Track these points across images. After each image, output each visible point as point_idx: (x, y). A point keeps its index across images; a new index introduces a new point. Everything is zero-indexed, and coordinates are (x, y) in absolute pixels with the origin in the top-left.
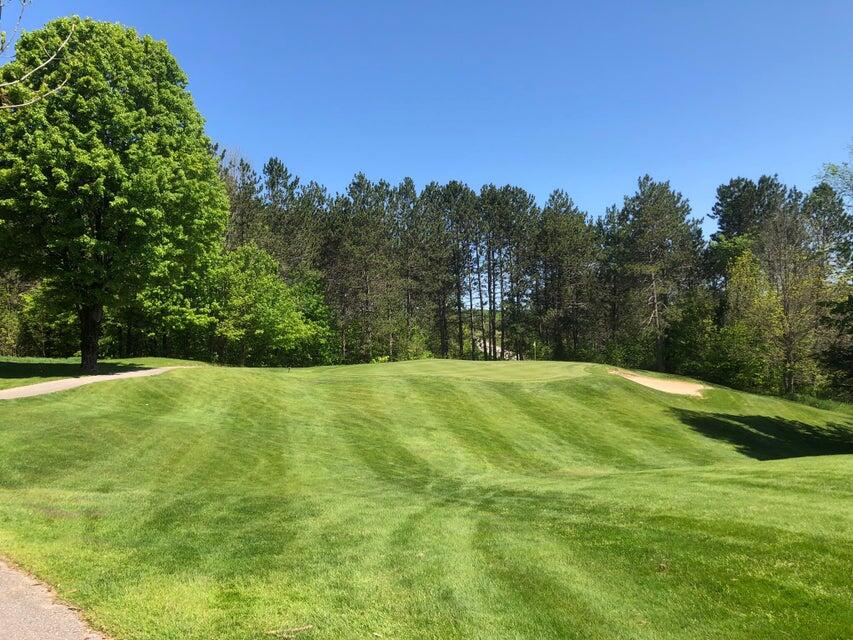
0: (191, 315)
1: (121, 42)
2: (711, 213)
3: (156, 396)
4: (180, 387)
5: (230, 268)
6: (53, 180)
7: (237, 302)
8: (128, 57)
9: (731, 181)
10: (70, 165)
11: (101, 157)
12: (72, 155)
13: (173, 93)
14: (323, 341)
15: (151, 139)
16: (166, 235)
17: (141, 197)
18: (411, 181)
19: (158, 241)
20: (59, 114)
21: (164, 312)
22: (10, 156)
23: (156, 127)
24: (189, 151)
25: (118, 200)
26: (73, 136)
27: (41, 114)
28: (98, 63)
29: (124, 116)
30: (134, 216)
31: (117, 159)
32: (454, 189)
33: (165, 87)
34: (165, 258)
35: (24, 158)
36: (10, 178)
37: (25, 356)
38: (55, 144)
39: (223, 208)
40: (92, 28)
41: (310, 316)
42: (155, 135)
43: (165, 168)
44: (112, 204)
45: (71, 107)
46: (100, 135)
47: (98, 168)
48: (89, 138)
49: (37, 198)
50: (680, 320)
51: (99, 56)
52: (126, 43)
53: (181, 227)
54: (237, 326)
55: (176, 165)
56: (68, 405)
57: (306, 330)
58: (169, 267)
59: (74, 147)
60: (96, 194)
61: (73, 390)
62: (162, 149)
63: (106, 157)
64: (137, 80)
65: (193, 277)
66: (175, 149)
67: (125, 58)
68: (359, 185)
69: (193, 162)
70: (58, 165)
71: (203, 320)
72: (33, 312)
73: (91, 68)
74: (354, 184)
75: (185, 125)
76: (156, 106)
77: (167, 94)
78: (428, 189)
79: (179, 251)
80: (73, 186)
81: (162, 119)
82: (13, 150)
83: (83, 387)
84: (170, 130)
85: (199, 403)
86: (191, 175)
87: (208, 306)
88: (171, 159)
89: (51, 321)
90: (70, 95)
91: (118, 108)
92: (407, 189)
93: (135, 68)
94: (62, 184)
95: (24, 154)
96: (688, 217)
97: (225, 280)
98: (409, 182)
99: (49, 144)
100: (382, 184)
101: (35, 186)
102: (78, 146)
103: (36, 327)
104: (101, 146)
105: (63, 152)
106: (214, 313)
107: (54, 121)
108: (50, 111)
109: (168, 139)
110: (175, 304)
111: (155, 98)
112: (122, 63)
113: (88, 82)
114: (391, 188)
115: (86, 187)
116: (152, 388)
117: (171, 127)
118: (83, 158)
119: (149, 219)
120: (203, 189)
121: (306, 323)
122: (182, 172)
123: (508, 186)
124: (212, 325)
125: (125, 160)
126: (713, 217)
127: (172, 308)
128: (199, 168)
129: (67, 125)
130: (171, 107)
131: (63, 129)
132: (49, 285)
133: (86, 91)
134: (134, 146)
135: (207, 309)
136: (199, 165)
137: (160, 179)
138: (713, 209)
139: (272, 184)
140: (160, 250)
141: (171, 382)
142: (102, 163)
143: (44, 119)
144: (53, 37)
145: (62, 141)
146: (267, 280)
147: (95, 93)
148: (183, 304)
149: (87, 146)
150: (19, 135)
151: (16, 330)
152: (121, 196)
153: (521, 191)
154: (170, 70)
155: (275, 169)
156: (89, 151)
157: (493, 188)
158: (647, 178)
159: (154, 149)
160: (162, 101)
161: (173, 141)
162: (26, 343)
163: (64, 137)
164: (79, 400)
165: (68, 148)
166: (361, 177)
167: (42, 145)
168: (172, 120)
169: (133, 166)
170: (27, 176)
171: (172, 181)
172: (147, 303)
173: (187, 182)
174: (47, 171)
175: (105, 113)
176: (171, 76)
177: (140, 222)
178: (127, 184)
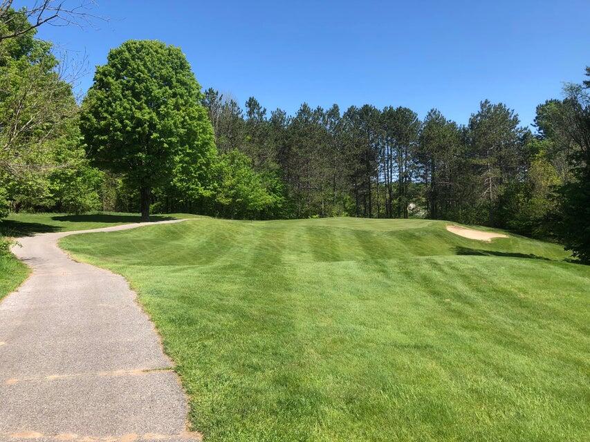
0: (201, 191)
1: (156, 52)
2: (534, 123)
3: (173, 233)
4: (187, 229)
5: (222, 163)
6: (125, 126)
7: (228, 183)
8: (159, 59)
9: (547, 102)
10: (132, 118)
11: (146, 114)
12: (133, 113)
13: (184, 76)
14: (280, 206)
15: (171, 101)
16: (180, 150)
17: (167, 132)
18: (337, 107)
19: (176, 153)
20: (127, 92)
21: (188, 189)
22: (105, 115)
23: (174, 95)
24: (191, 106)
25: (155, 135)
26: (133, 104)
27: (119, 93)
28: (145, 65)
29: (157, 92)
30: (163, 142)
31: (154, 115)
32: (367, 110)
33: (180, 73)
34: (180, 162)
35: (112, 116)
36: (105, 125)
37: (119, 212)
38: (125, 108)
39: (210, 134)
40: (143, 45)
41: (273, 190)
42: (174, 99)
43: (179, 116)
44: (152, 137)
45: (132, 88)
46: (146, 102)
47: (145, 119)
48: (141, 104)
49: (118, 135)
50: (503, 194)
51: (145, 61)
52: (159, 51)
53: (187, 146)
54: (227, 197)
55: (183, 114)
56: (130, 235)
57: (270, 199)
58: (182, 167)
59: (134, 109)
60: (144, 132)
61: (135, 229)
62: (177, 107)
63: (149, 113)
64: (164, 72)
65: (203, 169)
66: (184, 105)
67: (158, 59)
68: (304, 110)
69: (193, 111)
70: (127, 119)
71: (207, 194)
72: (122, 188)
73: (142, 68)
74: (301, 110)
75: (189, 92)
76: (175, 83)
77: (180, 76)
78: (349, 110)
79: (187, 159)
80: (134, 128)
81: (178, 91)
82: (106, 111)
83: (140, 228)
84: (182, 96)
85: (194, 236)
86: (192, 118)
87: (211, 185)
88: (181, 111)
89: (131, 193)
90: (132, 82)
91: (154, 88)
92: (334, 111)
93: (163, 65)
94: (128, 128)
95: (111, 114)
96: (518, 126)
97: (220, 171)
98: (336, 108)
99: (122, 109)
100: (318, 109)
101: (116, 129)
102: (136, 109)
103: (124, 197)
104: (147, 108)
105: (129, 112)
106: (215, 189)
107: (125, 96)
108: (123, 91)
109: (181, 101)
110: (193, 184)
111: (174, 80)
112: (156, 63)
113: (139, 76)
114: (324, 112)
115: (139, 129)
116: (172, 229)
117: (182, 94)
118: (138, 115)
119: (170, 144)
120: (199, 125)
121: (270, 194)
122: (187, 118)
123: (401, 107)
124: (214, 196)
125: (158, 114)
126: (535, 126)
127: (192, 186)
128: (196, 114)
129: (130, 98)
130: (183, 84)
131: (128, 100)
132: (125, 177)
133: (139, 81)
134: (163, 106)
135: (211, 187)
136: (196, 113)
137: (175, 123)
138: (535, 121)
139: (250, 113)
140: (177, 158)
141: (183, 226)
142: (147, 117)
143: (121, 95)
144: (125, 52)
145: (128, 106)
146: (244, 170)
147: (143, 81)
148: (197, 185)
149: (140, 108)
150: (109, 104)
151: (114, 198)
152: (156, 132)
153: (409, 111)
154: (182, 64)
155: (252, 104)
156: (141, 111)
157: (391, 108)
158: (486, 102)
159: (172, 107)
160: (178, 81)
161: (183, 102)
162: (120, 205)
163: (129, 104)
164: (136, 233)
165: (131, 110)
166: (305, 106)
167: (119, 109)
168: (182, 90)
169: (162, 117)
170: (113, 125)
171: (182, 123)
172: (178, 184)
173: (190, 122)
174: (121, 122)
175: (148, 91)
176: (182, 66)
177: (166, 145)
178: (159, 126)
